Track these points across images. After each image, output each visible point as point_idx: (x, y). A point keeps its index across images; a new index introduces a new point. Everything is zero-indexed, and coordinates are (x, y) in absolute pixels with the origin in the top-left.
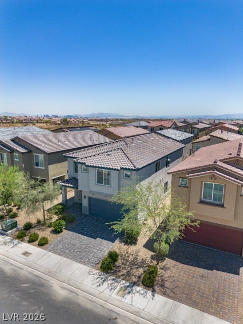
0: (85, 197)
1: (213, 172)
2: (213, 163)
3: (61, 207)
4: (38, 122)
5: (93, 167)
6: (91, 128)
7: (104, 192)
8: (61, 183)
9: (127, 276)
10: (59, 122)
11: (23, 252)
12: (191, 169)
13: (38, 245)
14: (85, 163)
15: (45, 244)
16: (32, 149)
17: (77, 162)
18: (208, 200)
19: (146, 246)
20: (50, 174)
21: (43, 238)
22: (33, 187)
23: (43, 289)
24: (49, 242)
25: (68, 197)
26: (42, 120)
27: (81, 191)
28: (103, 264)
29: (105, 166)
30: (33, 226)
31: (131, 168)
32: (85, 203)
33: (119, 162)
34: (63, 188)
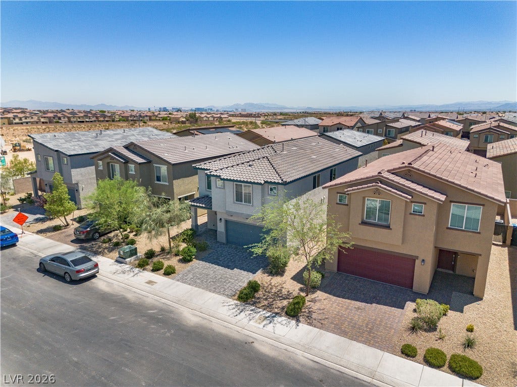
0: (221, 219)
1: (376, 185)
2: (377, 174)
3: (190, 232)
4: (150, 120)
5: (230, 180)
6: (230, 129)
7: (244, 213)
8: (190, 203)
9: (269, 307)
10: (184, 120)
11: (146, 281)
12: (350, 182)
13: (164, 274)
14: (220, 176)
15: (173, 273)
16: (152, 158)
17: (211, 175)
18: (372, 221)
19: (294, 278)
20: (175, 191)
21: (170, 267)
22: (156, 205)
23: (172, 315)
24: (176, 272)
25: (199, 222)
26: (157, 116)
27: (216, 213)
28: (241, 292)
29: (245, 180)
30: (156, 254)
31: (276, 181)
32: (221, 228)
33: (263, 174)
34: (193, 208)
